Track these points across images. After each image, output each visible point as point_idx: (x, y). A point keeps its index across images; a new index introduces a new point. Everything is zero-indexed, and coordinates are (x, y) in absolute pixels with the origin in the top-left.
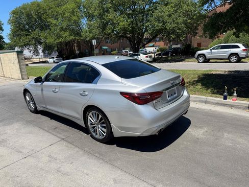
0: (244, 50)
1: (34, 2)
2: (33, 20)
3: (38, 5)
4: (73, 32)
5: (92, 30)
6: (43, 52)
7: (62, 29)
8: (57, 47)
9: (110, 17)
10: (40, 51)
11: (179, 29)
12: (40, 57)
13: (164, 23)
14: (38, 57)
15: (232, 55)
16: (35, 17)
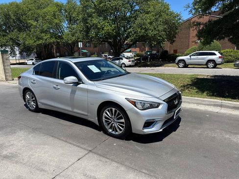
0: (220, 57)
1: (13, 3)
2: (11, 20)
3: (17, 6)
4: (54, 35)
5: (74, 33)
6: (20, 53)
7: (42, 31)
8: (37, 49)
9: (94, 22)
10: (17, 53)
11: (160, 36)
12: (17, 58)
13: (146, 30)
14: (14, 58)
15: (209, 61)
16: (14, 18)
